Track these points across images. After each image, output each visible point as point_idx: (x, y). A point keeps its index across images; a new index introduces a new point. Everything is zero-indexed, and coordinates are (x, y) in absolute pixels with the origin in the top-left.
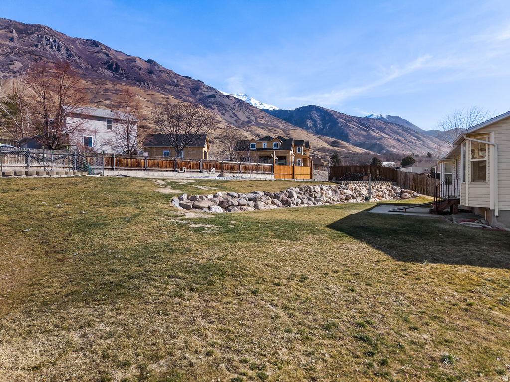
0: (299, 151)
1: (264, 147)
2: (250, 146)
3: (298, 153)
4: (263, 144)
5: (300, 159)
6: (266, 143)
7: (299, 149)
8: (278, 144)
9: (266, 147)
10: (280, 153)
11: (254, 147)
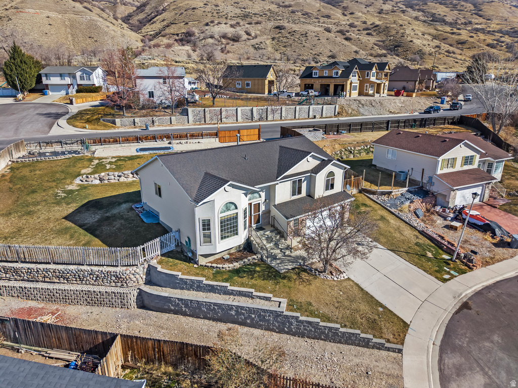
0: (368, 76)
1: (325, 75)
2: (313, 74)
3: (366, 78)
4: (325, 71)
5: (368, 85)
6: (327, 71)
7: (368, 73)
8: (337, 72)
9: (327, 75)
10: (339, 81)
11: (316, 75)
